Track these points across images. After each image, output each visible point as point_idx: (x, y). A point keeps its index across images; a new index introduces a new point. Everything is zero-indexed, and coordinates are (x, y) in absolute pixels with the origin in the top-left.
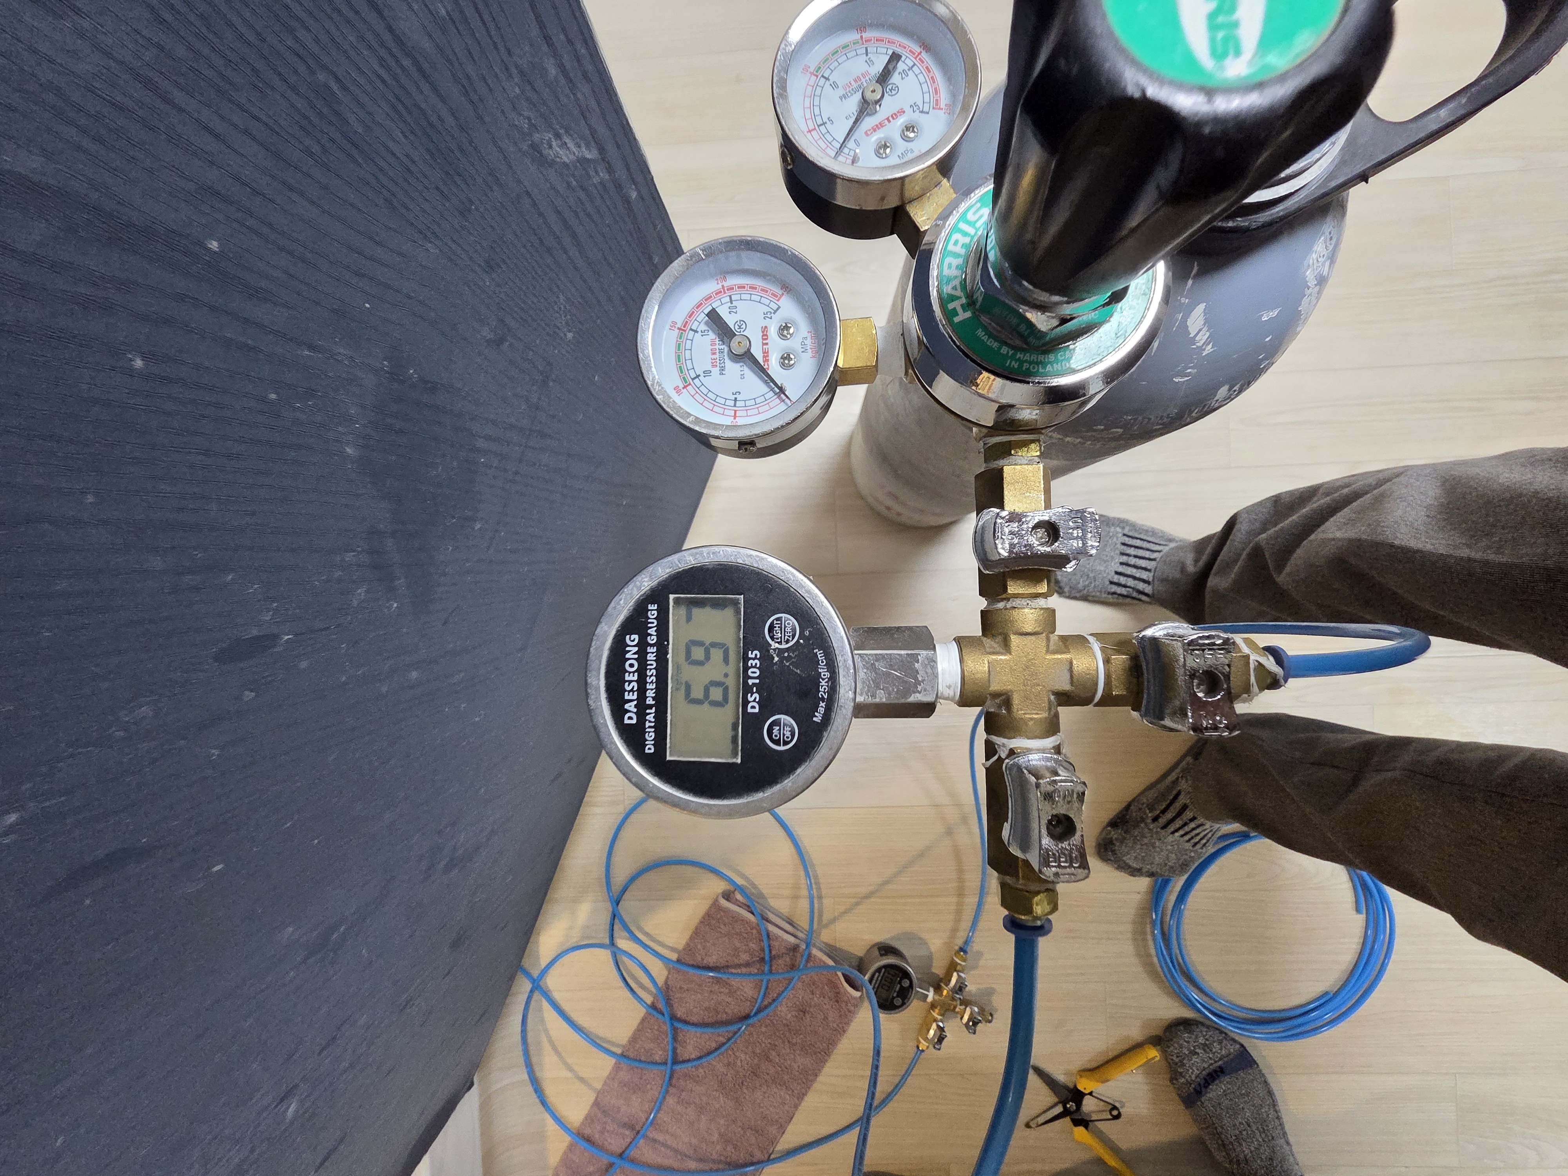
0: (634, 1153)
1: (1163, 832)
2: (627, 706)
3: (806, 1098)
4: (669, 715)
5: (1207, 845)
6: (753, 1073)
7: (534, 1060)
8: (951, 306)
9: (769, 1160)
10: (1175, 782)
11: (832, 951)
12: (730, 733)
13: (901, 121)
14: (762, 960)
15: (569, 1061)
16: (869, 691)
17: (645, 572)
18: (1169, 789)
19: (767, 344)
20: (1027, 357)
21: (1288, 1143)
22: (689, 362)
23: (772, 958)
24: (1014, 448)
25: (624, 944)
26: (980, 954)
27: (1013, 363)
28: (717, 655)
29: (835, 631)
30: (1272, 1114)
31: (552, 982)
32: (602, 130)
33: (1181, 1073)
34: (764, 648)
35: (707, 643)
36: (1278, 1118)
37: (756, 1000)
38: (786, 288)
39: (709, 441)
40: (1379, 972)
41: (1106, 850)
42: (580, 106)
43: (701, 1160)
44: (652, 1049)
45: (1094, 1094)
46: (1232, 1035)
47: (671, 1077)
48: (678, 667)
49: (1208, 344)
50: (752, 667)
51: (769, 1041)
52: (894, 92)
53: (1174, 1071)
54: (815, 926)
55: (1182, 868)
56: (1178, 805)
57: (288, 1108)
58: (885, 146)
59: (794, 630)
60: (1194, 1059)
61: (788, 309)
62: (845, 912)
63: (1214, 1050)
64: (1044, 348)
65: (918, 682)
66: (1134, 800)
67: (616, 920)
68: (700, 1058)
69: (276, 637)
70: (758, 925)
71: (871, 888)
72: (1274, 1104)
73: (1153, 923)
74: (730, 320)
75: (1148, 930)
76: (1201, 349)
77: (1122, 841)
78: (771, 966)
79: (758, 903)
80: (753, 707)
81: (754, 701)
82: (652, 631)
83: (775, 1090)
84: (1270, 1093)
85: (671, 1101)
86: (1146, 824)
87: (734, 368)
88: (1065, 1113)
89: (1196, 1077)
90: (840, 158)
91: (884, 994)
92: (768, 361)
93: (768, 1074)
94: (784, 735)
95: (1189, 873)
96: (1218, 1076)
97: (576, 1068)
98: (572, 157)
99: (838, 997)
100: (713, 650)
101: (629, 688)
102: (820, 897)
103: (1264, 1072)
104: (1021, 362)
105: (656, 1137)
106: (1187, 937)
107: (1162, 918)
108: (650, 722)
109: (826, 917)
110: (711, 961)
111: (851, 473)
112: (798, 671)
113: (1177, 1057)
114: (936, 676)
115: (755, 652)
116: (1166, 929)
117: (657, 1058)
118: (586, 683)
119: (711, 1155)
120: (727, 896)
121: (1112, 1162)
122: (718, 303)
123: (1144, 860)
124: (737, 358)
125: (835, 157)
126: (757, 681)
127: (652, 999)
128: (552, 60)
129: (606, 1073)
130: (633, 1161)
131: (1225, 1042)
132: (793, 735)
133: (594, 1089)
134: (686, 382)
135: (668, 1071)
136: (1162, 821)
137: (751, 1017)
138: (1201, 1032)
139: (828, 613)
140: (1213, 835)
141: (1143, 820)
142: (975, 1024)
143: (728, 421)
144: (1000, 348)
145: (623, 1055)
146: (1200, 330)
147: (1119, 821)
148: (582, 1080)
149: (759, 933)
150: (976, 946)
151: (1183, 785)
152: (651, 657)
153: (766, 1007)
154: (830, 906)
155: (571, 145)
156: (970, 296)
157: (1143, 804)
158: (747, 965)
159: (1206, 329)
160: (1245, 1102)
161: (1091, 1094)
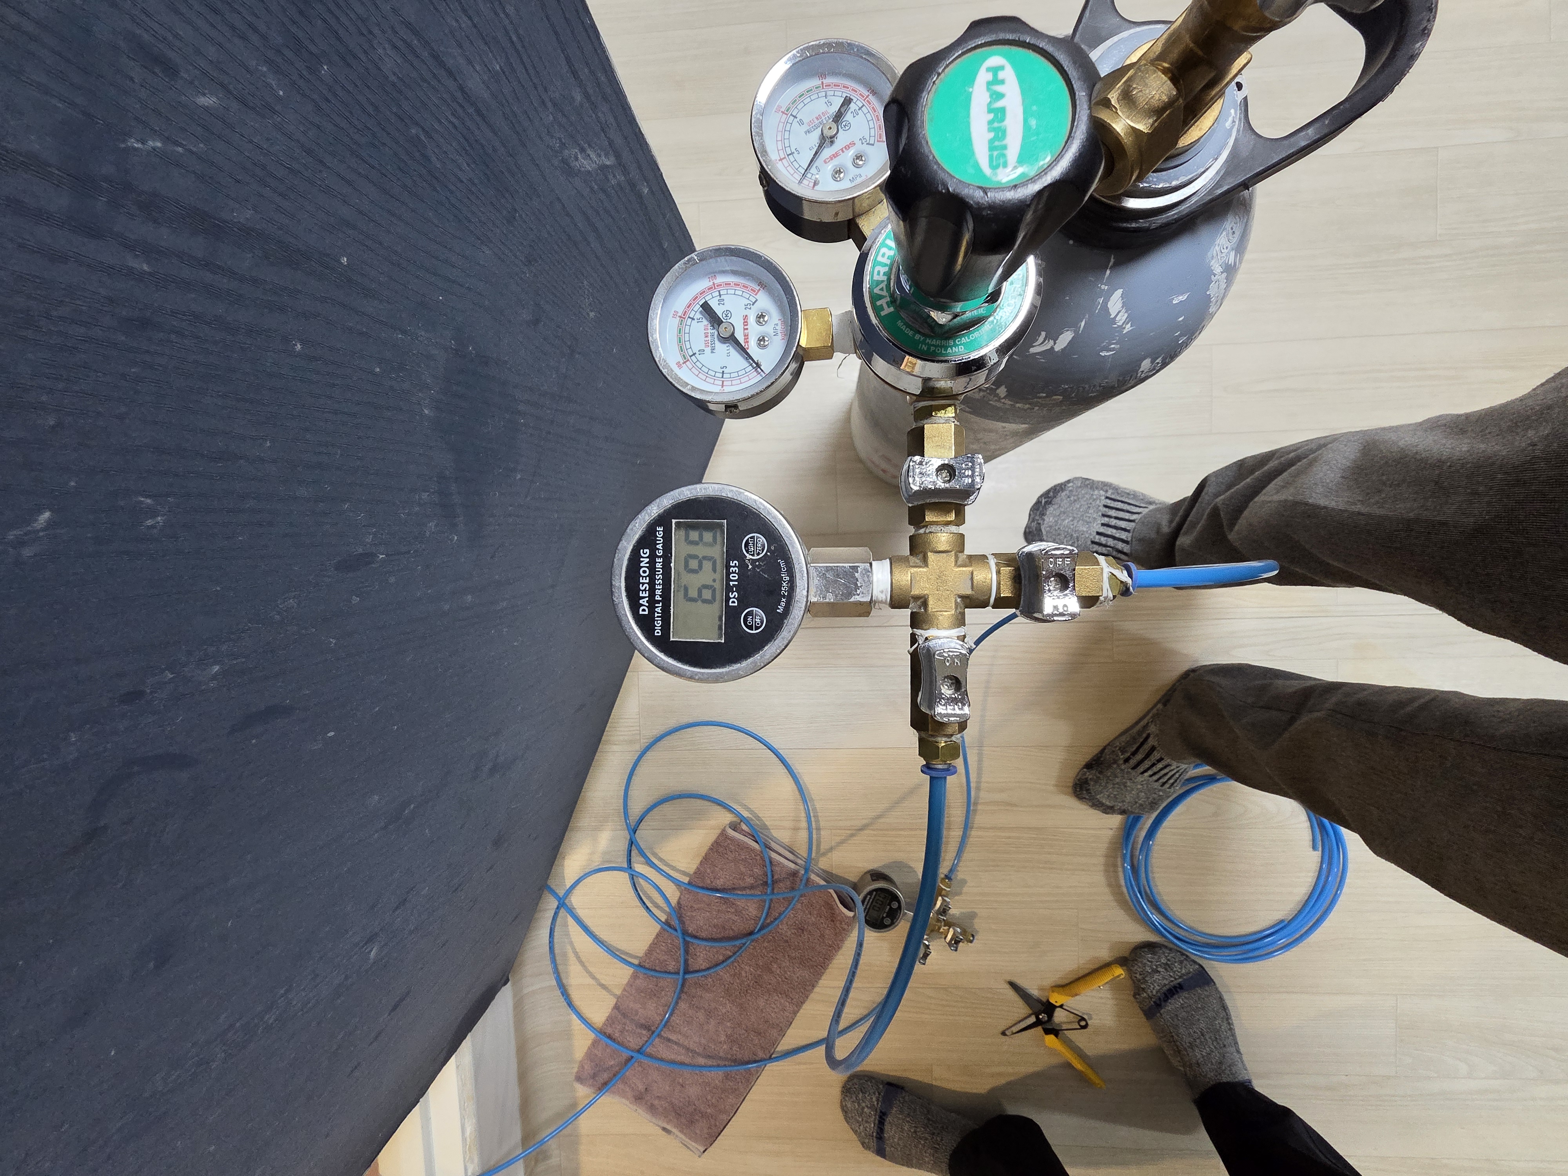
0: (649, 1050)
1: (1133, 773)
2: (641, 601)
3: (804, 1006)
4: (672, 608)
5: (1175, 785)
6: (756, 982)
7: (560, 968)
8: (879, 303)
9: (770, 1059)
10: (1146, 727)
11: (830, 877)
12: (718, 623)
13: (851, 153)
14: (766, 883)
15: (592, 969)
16: (821, 594)
17: (654, 502)
18: (1140, 733)
19: (747, 329)
20: (934, 342)
21: (1238, 1052)
22: (688, 343)
23: (774, 882)
24: (935, 411)
25: (640, 867)
26: (964, 882)
27: (923, 346)
28: (708, 565)
29: (793, 547)
30: (1225, 1026)
31: (576, 900)
32: (619, 141)
33: (1143, 989)
34: (741, 559)
35: (701, 556)
36: (1231, 1029)
37: (760, 919)
38: (762, 285)
39: (707, 406)
40: (1332, 902)
41: (1081, 789)
42: (600, 123)
43: (709, 1057)
44: (666, 961)
45: (1064, 1007)
46: (1193, 957)
47: (683, 985)
48: (678, 574)
49: (1128, 323)
50: (733, 573)
51: (771, 954)
52: (847, 128)
53: (1138, 988)
54: (814, 855)
55: (1151, 806)
56: (1147, 747)
57: (371, 951)
58: (840, 172)
59: (763, 546)
60: (1156, 977)
61: (764, 302)
62: (842, 842)
63: (1175, 969)
64: (947, 335)
65: (857, 588)
66: (1109, 744)
67: (633, 847)
68: (708, 969)
69: (373, 555)
70: (761, 852)
71: (865, 822)
72: (1228, 1018)
73: (1124, 857)
74: (719, 310)
75: (1119, 863)
76: (1122, 327)
77: (1097, 781)
78: (773, 889)
79: (762, 833)
80: (733, 602)
81: (734, 598)
82: (660, 546)
83: (776, 998)
84: (1224, 1008)
85: (683, 1005)
86: (1118, 766)
87: (722, 348)
88: (1038, 1023)
89: (1157, 992)
90: (805, 182)
91: (874, 914)
92: (748, 342)
93: (770, 984)
94: (756, 622)
95: (1158, 811)
96: (1177, 992)
97: (598, 976)
98: (594, 165)
99: (833, 917)
100: (705, 562)
101: (643, 588)
102: (818, 829)
103: (1220, 989)
104: (929, 345)
105: (671, 1037)
106: (1155, 869)
107: (1132, 852)
108: (658, 613)
109: (824, 847)
110: (719, 883)
111: (851, 438)
112: (766, 576)
113: (1140, 974)
114: (871, 583)
115: (735, 562)
116: (1135, 863)
117: (671, 968)
118: (611, 585)
119: (719, 1053)
120: (734, 827)
121: (1078, 1065)
122: (710, 296)
123: (1117, 798)
124: (724, 340)
125: (800, 182)
126: (737, 583)
127: (666, 917)
128: (578, 90)
129: (625, 981)
130: (650, 1056)
131: (1185, 962)
132: (762, 623)
133: (614, 995)
134: (685, 358)
135: (680, 981)
136: (1133, 762)
137: (755, 933)
138: (1164, 953)
139: (789, 533)
140: (1180, 776)
141: (1115, 762)
142: (957, 942)
143: (717, 389)
144: (914, 335)
145: (640, 966)
146: (1119, 312)
147: (1094, 763)
148: (604, 987)
149: (763, 859)
150: (960, 875)
151: (1153, 729)
152: (659, 565)
153: (769, 925)
154: (827, 838)
155: (593, 156)
156: (892, 295)
157: (1116, 747)
158: (752, 887)
159: (1124, 310)
160: (1201, 1014)
161: (1061, 1006)
